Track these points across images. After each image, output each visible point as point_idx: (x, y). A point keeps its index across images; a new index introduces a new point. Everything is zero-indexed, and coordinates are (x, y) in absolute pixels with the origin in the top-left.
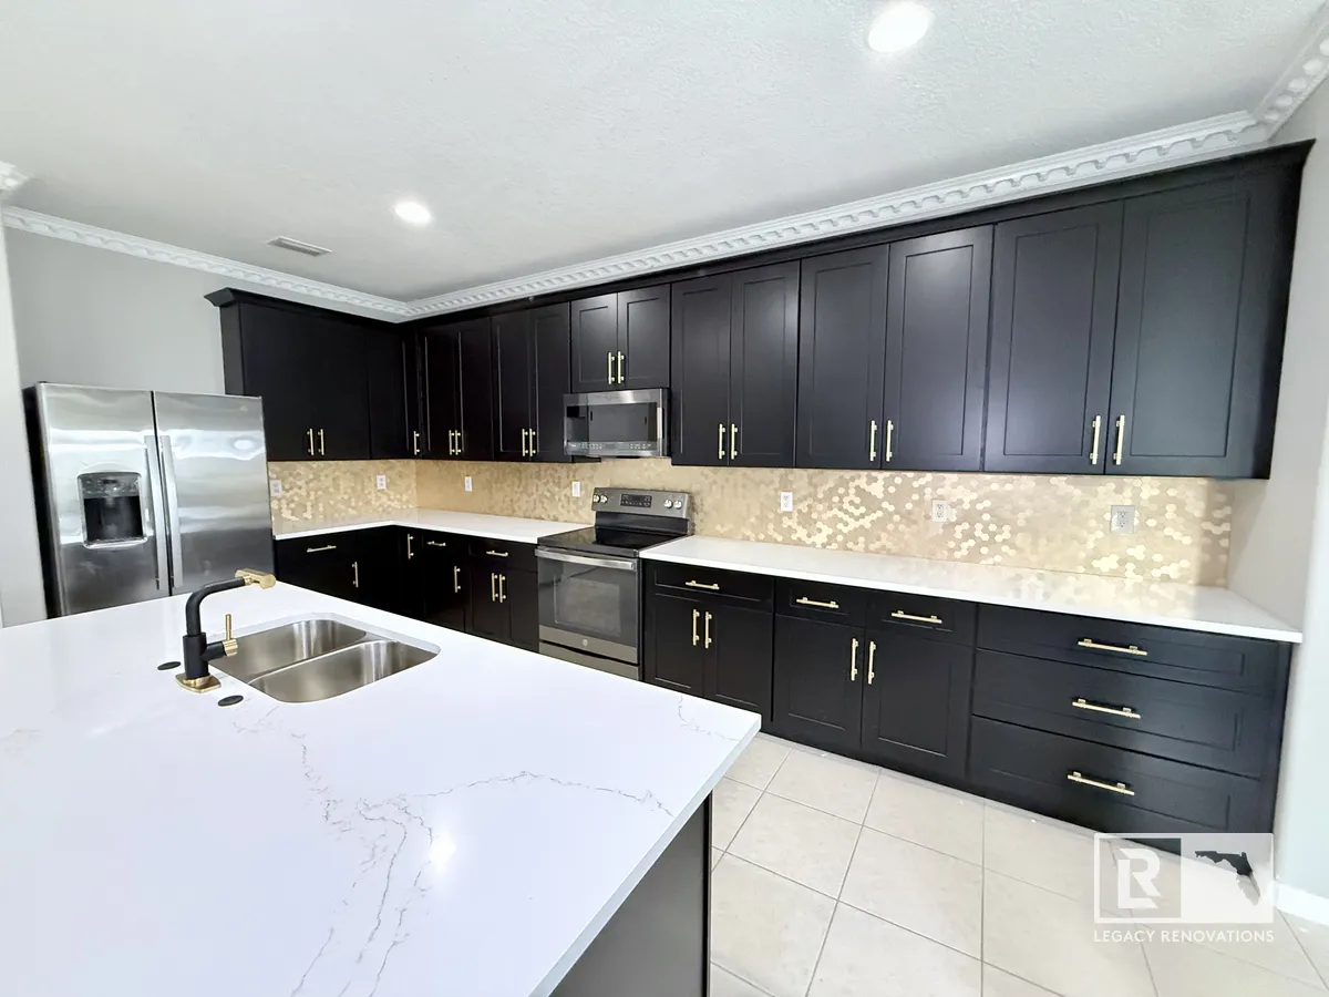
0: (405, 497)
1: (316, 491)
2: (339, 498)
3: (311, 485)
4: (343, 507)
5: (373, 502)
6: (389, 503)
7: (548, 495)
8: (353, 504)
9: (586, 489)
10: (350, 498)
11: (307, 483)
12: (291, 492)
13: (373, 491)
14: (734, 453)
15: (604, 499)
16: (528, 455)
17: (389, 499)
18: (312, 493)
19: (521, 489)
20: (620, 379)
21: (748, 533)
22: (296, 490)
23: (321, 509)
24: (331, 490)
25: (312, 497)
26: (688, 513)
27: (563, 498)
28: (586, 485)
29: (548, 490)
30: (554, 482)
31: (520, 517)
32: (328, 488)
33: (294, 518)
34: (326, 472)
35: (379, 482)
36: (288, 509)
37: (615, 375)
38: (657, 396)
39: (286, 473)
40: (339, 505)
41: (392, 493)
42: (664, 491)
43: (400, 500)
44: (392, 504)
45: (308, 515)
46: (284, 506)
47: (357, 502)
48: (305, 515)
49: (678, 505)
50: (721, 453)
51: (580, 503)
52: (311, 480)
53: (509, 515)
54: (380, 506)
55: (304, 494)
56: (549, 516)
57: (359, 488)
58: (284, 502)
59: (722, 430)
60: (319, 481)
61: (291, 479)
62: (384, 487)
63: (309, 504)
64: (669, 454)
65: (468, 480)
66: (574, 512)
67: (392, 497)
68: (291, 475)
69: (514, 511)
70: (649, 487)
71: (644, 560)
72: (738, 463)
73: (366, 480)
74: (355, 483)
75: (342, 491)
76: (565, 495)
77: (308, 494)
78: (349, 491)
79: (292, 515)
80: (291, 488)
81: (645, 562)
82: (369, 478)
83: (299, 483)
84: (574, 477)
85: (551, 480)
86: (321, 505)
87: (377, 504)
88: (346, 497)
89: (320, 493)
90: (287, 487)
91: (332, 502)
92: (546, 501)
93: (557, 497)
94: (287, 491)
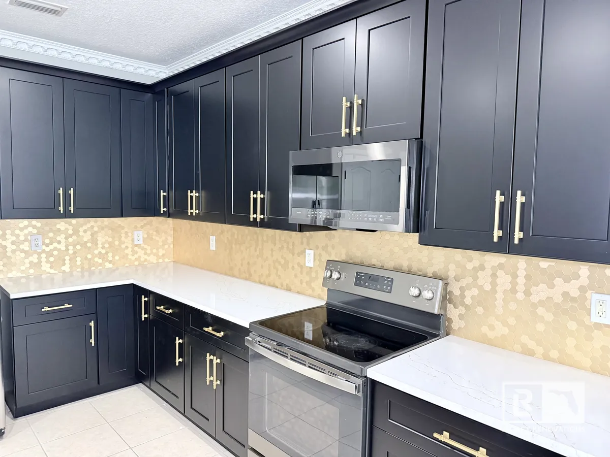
0: (161, 252)
1: (75, 246)
2: (96, 252)
3: (70, 240)
4: (100, 261)
5: (130, 257)
6: (146, 257)
7: (283, 262)
8: (110, 258)
9: (320, 260)
10: (107, 253)
11: (66, 238)
12: (51, 247)
13: (130, 246)
14: (518, 235)
15: (335, 275)
16: (255, 219)
17: (146, 253)
18: (71, 248)
19: (258, 253)
20: (356, 129)
21: (532, 345)
22: (55, 245)
23: (79, 263)
24: (89, 245)
25: (71, 252)
26: (443, 306)
27: (296, 266)
28: (320, 255)
29: (282, 257)
30: (288, 248)
31: (255, 282)
32: (86, 243)
33: (52, 271)
34: (85, 227)
35: (136, 237)
36: (47, 262)
37: (349, 125)
38: (401, 150)
39: (47, 228)
40: (96, 259)
41: (149, 248)
42: (410, 272)
43: (156, 255)
44: (148, 258)
45: (66, 268)
46: (44, 260)
47: (113, 257)
48: (63, 268)
49: (427, 294)
50: (497, 233)
51: (313, 275)
52: (71, 236)
53: (246, 279)
54: (136, 260)
55: (63, 248)
56: (282, 285)
57: (117, 243)
58: (43, 255)
59: (499, 198)
60: (78, 236)
61: (51, 235)
62: (141, 242)
63: (67, 258)
64: (417, 229)
65: (213, 239)
66: (307, 282)
67: (149, 251)
68: (51, 230)
69: (250, 275)
70: (391, 264)
71: (374, 383)
72: (523, 249)
73: (123, 235)
74: (113, 238)
75: (100, 246)
76: (299, 264)
77: (67, 250)
78: (107, 246)
79: (51, 268)
80: (51, 243)
81: (374, 386)
82: (126, 233)
83: (58, 238)
84: (308, 244)
85: (285, 245)
86: (78, 259)
87: (133, 258)
88: (103, 251)
89: (78, 247)
90: (47, 241)
91: (89, 256)
92: (280, 267)
93: (290, 265)
94: (47, 245)
